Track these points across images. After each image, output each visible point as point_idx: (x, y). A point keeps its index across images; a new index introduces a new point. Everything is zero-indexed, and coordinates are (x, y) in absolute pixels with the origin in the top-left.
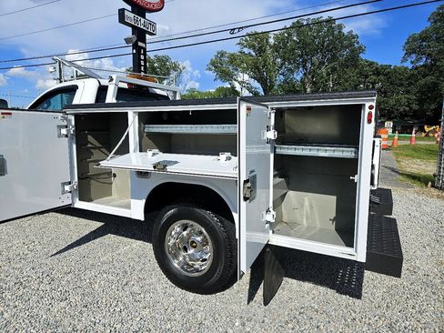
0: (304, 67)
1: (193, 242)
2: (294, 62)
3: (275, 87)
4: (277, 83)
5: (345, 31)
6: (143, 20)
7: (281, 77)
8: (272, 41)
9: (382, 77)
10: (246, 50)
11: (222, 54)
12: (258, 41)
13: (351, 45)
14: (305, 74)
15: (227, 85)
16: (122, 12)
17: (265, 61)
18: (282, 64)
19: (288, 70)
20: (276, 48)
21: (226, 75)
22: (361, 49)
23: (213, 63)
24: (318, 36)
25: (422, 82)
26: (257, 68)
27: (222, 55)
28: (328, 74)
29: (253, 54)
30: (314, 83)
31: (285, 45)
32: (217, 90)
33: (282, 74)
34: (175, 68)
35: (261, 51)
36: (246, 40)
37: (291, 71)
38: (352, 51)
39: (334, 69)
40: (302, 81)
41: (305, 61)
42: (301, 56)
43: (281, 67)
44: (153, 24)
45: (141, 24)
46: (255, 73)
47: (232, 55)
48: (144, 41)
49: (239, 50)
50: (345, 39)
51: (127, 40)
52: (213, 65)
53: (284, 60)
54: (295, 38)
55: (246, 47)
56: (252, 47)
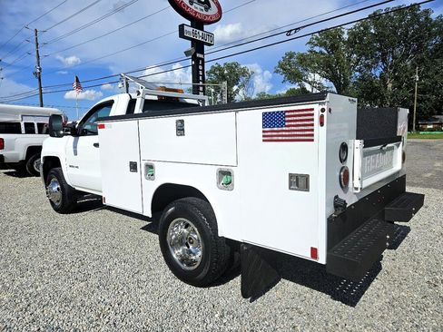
0: (384, 61)
1: (190, 238)
2: (372, 57)
3: (351, 85)
4: (352, 80)
5: (433, 16)
6: (201, 32)
7: (358, 73)
8: (345, 36)
10: (317, 49)
11: (291, 55)
12: (330, 38)
14: (385, 69)
15: (296, 86)
16: (181, 27)
17: (338, 59)
18: (358, 60)
19: (365, 66)
20: (350, 43)
21: (295, 76)
23: (281, 66)
24: (400, 26)
26: (330, 66)
27: (292, 57)
28: (414, 66)
29: (325, 52)
30: (397, 78)
31: (361, 39)
32: (288, 92)
33: (359, 71)
34: (244, 72)
35: (334, 48)
36: (317, 39)
37: (368, 67)
40: (382, 76)
41: (384, 54)
42: (379, 50)
43: (357, 63)
44: (210, 35)
45: (199, 36)
46: (327, 72)
47: (302, 55)
48: (202, 52)
49: (309, 49)
50: (433, 26)
51: (187, 53)
52: (281, 67)
53: (360, 55)
54: (373, 31)
55: (316, 45)
56: (324, 45)
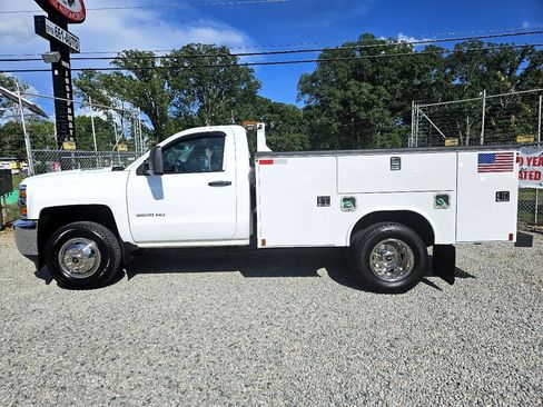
0: (201, 99)
2: (188, 93)
5: (240, 63)
6: (65, 32)
7: (174, 109)
9: (277, 116)
12: (141, 63)
14: (202, 107)
15: (101, 114)
19: (182, 102)
22: (258, 85)
26: (143, 96)
27: (91, 76)
33: (175, 105)
35: (145, 74)
36: (124, 59)
37: (185, 103)
38: (250, 86)
39: (232, 105)
40: (199, 114)
43: (172, 97)
44: (76, 39)
45: (63, 37)
48: (68, 60)
51: (45, 58)
52: (80, 87)
53: (175, 88)
56: (134, 69)
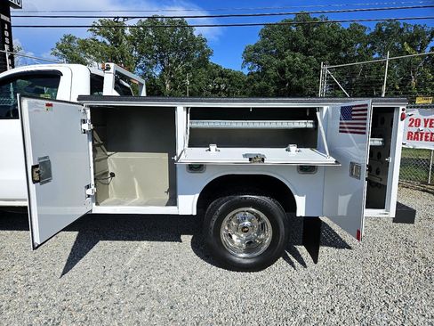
0: (162, 62)
2: (152, 57)
5: (196, 34)
7: (140, 70)
8: (127, 32)
9: (226, 80)
10: (100, 38)
11: (71, 39)
12: (113, 30)
13: (202, 47)
14: (163, 70)
17: (122, 53)
18: (140, 58)
19: (147, 65)
20: (132, 40)
22: (210, 53)
23: (60, 48)
24: (173, 35)
25: (257, 85)
28: (184, 73)
29: (108, 43)
30: (173, 80)
33: (140, 67)
35: (116, 40)
38: (203, 54)
39: (188, 69)
40: (161, 76)
41: (162, 58)
42: (158, 52)
43: (138, 61)
47: (85, 41)
48: (9, 15)
49: (91, 36)
50: (196, 41)
53: (141, 53)
54: (151, 34)
55: (99, 34)
56: (107, 35)
